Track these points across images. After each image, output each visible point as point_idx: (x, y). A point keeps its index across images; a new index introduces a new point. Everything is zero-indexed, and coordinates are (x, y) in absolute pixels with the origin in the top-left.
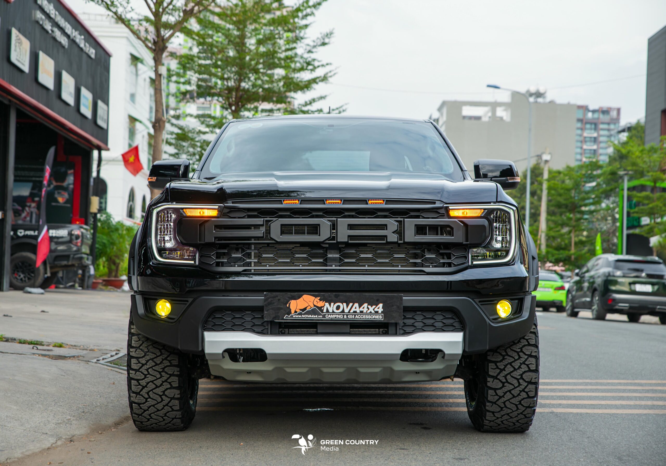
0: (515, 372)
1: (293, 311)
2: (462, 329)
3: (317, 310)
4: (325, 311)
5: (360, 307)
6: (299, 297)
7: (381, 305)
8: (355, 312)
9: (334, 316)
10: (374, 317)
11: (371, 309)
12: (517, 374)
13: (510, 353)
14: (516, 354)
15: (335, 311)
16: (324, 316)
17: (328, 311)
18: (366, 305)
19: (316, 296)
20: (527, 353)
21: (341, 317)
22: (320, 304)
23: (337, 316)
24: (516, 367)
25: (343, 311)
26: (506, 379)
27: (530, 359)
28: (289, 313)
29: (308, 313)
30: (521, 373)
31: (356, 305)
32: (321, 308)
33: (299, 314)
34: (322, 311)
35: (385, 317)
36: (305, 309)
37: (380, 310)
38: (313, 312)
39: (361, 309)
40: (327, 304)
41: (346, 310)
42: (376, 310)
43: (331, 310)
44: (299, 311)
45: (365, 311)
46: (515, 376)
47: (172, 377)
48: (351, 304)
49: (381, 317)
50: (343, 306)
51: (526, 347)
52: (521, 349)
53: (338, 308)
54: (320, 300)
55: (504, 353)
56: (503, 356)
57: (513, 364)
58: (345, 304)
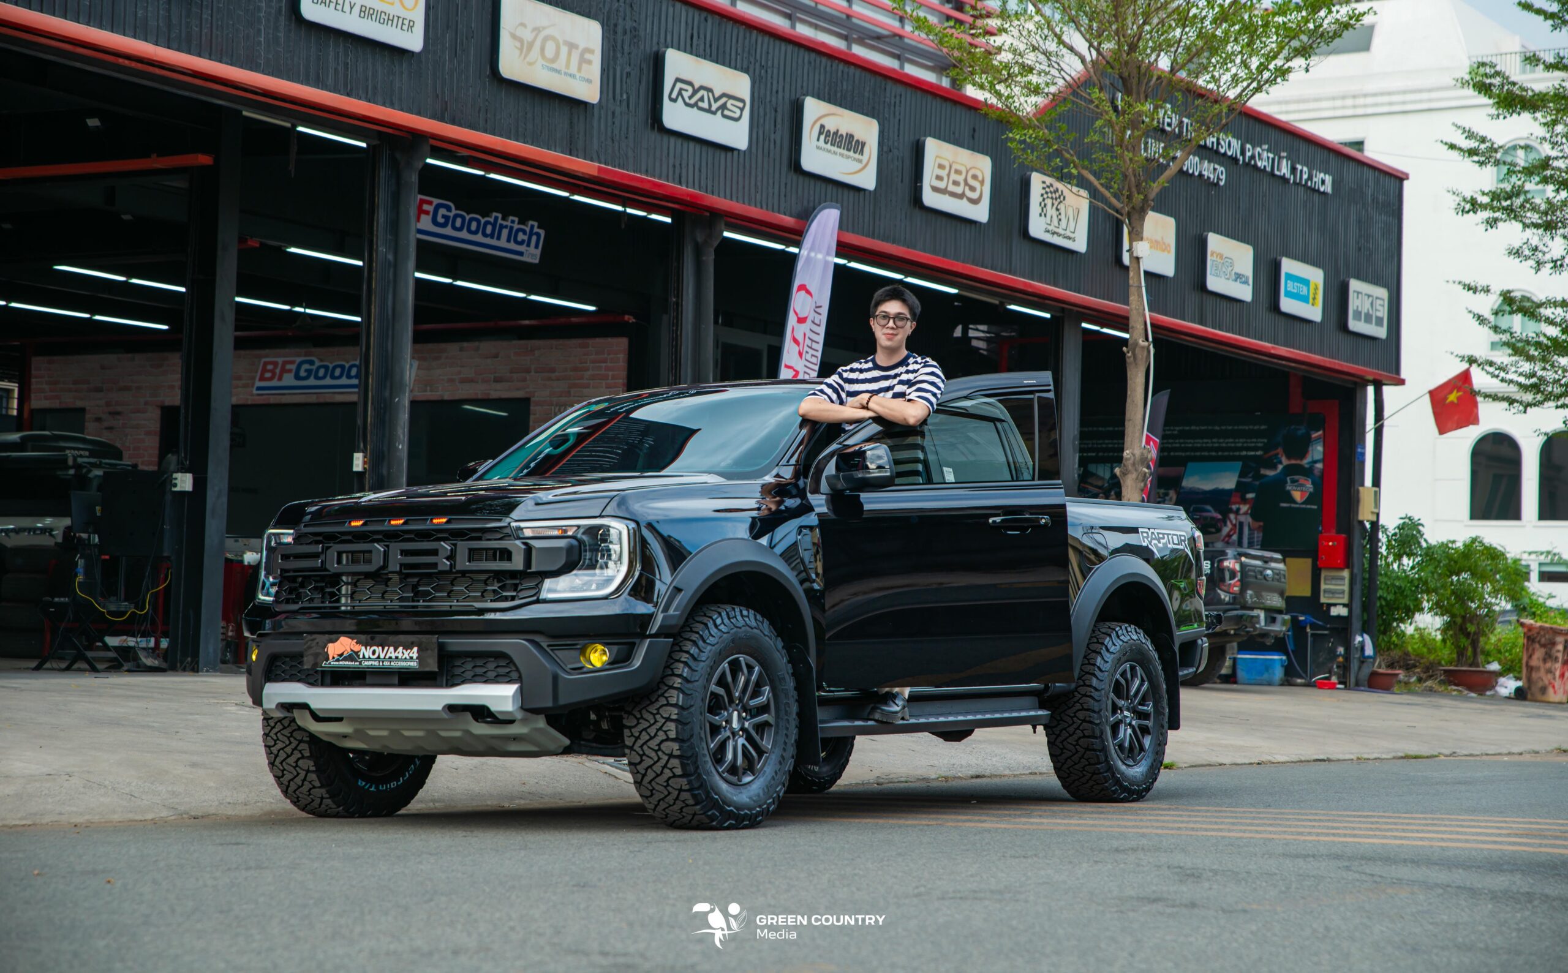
0: (651, 742)
1: (331, 658)
2: (519, 680)
3: (353, 656)
4: (361, 656)
5: (395, 651)
6: (337, 640)
7: (415, 649)
8: (390, 658)
9: (369, 663)
10: (409, 663)
11: (406, 653)
12: (653, 744)
13: (646, 715)
14: (652, 717)
15: (372, 656)
16: (360, 663)
17: (364, 657)
18: (400, 649)
19: (353, 639)
20: (665, 716)
21: (376, 663)
22: (356, 648)
23: (374, 663)
24: (652, 734)
25: (379, 657)
26: (643, 750)
27: (669, 724)
28: (327, 659)
29: (345, 659)
30: (658, 742)
31: (392, 649)
32: (357, 653)
33: (338, 660)
34: (358, 656)
35: (420, 664)
36: (342, 654)
37: (415, 656)
38: (350, 658)
39: (396, 654)
40: (363, 648)
41: (382, 656)
42: (411, 655)
43: (367, 656)
44: (336, 657)
45: (400, 656)
46: (651, 746)
47: (302, 744)
48: (386, 648)
49: (415, 664)
50: (379, 650)
51: (664, 708)
52: (658, 709)
53: (374, 653)
54: (357, 643)
55: (639, 716)
56: (638, 719)
57: (648, 730)
58: (380, 648)
